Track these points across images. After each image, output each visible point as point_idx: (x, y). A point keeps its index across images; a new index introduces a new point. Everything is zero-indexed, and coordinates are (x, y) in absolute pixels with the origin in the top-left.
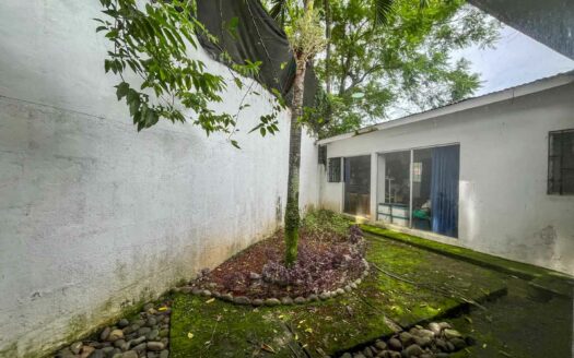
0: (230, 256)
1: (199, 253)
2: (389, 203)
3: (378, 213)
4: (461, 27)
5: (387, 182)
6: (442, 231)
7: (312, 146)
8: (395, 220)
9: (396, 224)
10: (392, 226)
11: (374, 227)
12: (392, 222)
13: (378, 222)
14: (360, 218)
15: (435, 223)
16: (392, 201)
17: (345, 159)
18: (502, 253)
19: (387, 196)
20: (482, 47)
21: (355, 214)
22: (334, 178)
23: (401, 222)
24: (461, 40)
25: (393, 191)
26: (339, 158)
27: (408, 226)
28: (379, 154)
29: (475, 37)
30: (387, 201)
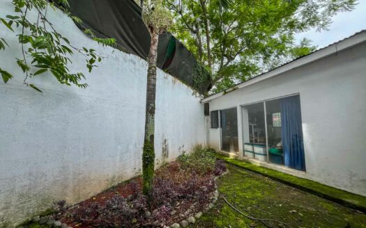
0: (109, 186)
1: (71, 185)
2: (253, 142)
3: (244, 151)
4: (301, 17)
5: (250, 127)
6: (292, 165)
7: (199, 103)
8: (257, 156)
9: (257, 159)
10: (254, 160)
11: (242, 161)
12: (254, 158)
13: (245, 158)
14: (232, 154)
15: (286, 158)
16: (256, 141)
17: (221, 111)
18: (346, 186)
19: (251, 137)
20: (318, 30)
21: (229, 151)
22: (214, 125)
23: (261, 158)
24: (302, 27)
25: (256, 133)
26: (217, 111)
27: (266, 161)
28: (242, 107)
29: (312, 24)
30: (251, 141)
